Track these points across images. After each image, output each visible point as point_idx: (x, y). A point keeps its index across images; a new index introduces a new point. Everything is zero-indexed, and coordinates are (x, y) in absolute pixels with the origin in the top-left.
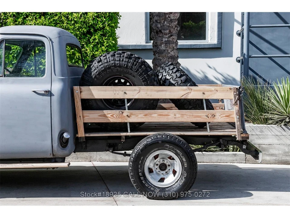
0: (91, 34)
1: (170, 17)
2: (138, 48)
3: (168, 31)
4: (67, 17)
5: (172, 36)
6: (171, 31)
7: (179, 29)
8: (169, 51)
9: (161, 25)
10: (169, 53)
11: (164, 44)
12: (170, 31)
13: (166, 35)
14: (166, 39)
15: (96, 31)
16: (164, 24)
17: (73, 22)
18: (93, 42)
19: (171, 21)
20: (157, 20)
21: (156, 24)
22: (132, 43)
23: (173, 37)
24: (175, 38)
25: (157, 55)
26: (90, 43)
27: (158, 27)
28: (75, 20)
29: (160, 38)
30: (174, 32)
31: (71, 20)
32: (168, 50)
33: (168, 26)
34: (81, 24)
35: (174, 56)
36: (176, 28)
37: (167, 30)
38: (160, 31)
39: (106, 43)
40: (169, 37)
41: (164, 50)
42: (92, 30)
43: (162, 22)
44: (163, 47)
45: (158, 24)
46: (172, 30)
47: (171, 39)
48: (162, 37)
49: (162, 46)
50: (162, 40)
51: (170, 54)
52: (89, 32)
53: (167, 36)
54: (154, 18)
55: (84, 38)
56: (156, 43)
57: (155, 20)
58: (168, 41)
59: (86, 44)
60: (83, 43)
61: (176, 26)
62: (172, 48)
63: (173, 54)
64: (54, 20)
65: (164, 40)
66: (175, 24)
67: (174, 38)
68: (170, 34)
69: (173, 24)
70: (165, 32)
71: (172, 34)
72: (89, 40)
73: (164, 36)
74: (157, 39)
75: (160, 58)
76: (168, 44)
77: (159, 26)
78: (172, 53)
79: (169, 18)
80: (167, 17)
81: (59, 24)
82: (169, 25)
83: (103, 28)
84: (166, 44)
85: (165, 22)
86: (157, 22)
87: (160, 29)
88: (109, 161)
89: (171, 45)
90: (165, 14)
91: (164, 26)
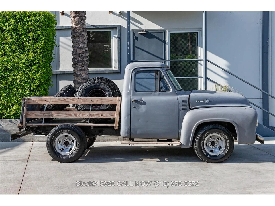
0: (32, 66)
1: (82, 56)
2: (70, 73)
3: (81, 64)
4: (18, 56)
5: (84, 66)
7: (89, 62)
10: (82, 76)
12: (82, 63)
15: (34, 64)
18: (33, 71)
19: (83, 58)
22: (67, 69)
23: (85, 67)
25: (75, 77)
26: (31, 71)
31: (20, 58)
33: (81, 61)
34: (26, 60)
35: (86, 78)
38: (77, 64)
39: (40, 71)
41: (79, 75)
42: (32, 64)
44: (78, 73)
46: (84, 63)
47: (83, 68)
48: (78, 67)
52: (30, 65)
55: (28, 68)
58: (81, 69)
59: (29, 72)
60: (27, 71)
61: (86, 61)
64: (10, 58)
65: (79, 69)
66: (86, 59)
69: (84, 59)
71: (84, 65)
72: (30, 69)
74: (75, 68)
75: (77, 79)
77: (76, 60)
78: (85, 76)
81: (13, 60)
82: (82, 60)
83: (39, 63)
84: (80, 71)
86: (75, 58)
87: (77, 62)
88: (44, 141)
89: (83, 72)
90: (79, 53)
91: (79, 60)
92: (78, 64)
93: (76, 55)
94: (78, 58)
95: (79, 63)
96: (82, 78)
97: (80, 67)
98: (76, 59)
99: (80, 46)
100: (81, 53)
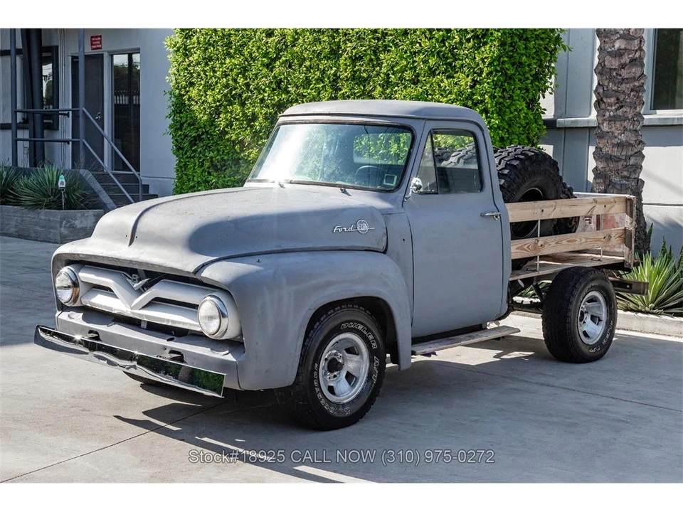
1: (620, 75)
3: (613, 100)
5: (622, 107)
6: (621, 99)
8: (616, 134)
9: (605, 89)
10: (616, 137)
11: (607, 122)
13: (612, 106)
14: (612, 113)
16: (608, 87)
19: (623, 81)
23: (624, 109)
24: (628, 111)
25: (597, 140)
27: (599, 93)
29: (602, 112)
30: (628, 100)
32: (613, 133)
33: (615, 91)
35: (627, 142)
37: (613, 97)
38: (602, 100)
40: (617, 110)
41: (607, 133)
43: (606, 85)
44: (605, 128)
45: (600, 87)
46: (622, 97)
47: (620, 112)
48: (606, 110)
49: (605, 125)
50: (604, 116)
51: (617, 140)
53: (613, 108)
58: (614, 116)
62: (622, 129)
63: (624, 139)
65: (607, 114)
66: (630, 85)
67: (626, 112)
68: (618, 105)
69: (624, 86)
70: (609, 100)
73: (608, 108)
76: (614, 122)
77: (601, 91)
78: (623, 137)
79: (618, 77)
80: (614, 74)
82: (616, 88)
84: (610, 121)
85: (610, 84)
87: (602, 96)
89: (618, 124)
90: (610, 69)
91: (608, 90)
92: (605, 100)
93: (601, 74)
94: (606, 83)
95: (606, 97)
96: (615, 141)
97: (611, 111)
98: (602, 85)
99: (614, 46)
100: (615, 69)
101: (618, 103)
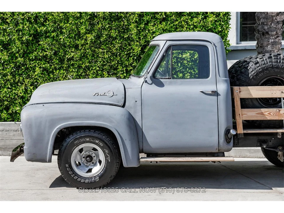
3: (275, 33)
5: (278, 37)
6: (278, 33)
7: (283, 30)
9: (268, 27)
11: (271, 45)
13: (273, 36)
14: (273, 40)
16: (271, 26)
17: (192, 27)
20: (264, 22)
21: (262, 26)
27: (264, 29)
28: (195, 24)
29: (266, 39)
30: (279, 33)
32: (274, 51)
33: (275, 28)
36: (281, 30)
37: (274, 31)
38: (267, 33)
40: (275, 38)
41: (271, 51)
43: (269, 24)
45: (265, 26)
46: (278, 31)
47: (277, 40)
48: (269, 38)
49: (269, 47)
50: (269, 42)
53: (274, 37)
54: (260, 20)
56: (262, 44)
57: (262, 23)
58: (274, 42)
61: (282, 28)
62: (278, 49)
65: (270, 41)
67: (280, 39)
68: (276, 36)
70: (272, 33)
71: (279, 35)
73: (271, 37)
74: (263, 40)
76: (275, 45)
77: (266, 28)
80: (274, 19)
81: (179, 28)
82: (275, 26)
84: (273, 45)
85: (272, 24)
86: (263, 24)
87: (267, 30)
90: (272, 16)
91: (271, 27)
93: (267, 19)
98: (266, 25)
100: (274, 16)
101: (276, 35)
